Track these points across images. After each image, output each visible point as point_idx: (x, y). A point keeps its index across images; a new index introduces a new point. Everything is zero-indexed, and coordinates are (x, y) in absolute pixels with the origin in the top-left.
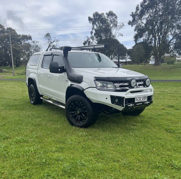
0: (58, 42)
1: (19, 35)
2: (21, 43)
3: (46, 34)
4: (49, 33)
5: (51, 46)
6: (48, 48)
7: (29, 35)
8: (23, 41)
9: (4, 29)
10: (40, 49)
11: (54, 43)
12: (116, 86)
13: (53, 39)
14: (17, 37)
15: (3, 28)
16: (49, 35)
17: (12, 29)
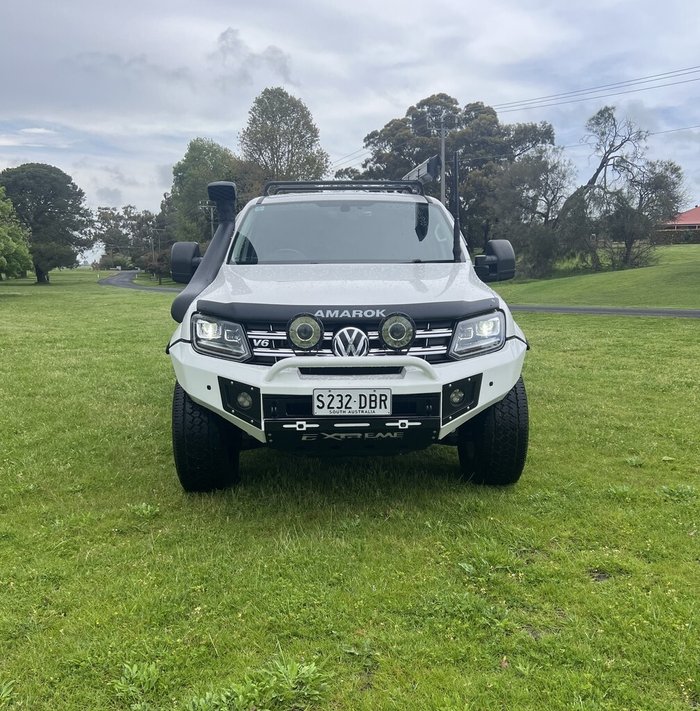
0: (643, 144)
1: (508, 129)
2: (511, 159)
3: (594, 113)
4: (610, 106)
5: (611, 162)
6: (599, 171)
7: (545, 123)
8: (518, 152)
9: (456, 111)
10: (564, 176)
11: (627, 150)
12: (257, 340)
13: (623, 132)
14: (497, 139)
15: (452, 109)
16: (611, 115)
17: (486, 105)
